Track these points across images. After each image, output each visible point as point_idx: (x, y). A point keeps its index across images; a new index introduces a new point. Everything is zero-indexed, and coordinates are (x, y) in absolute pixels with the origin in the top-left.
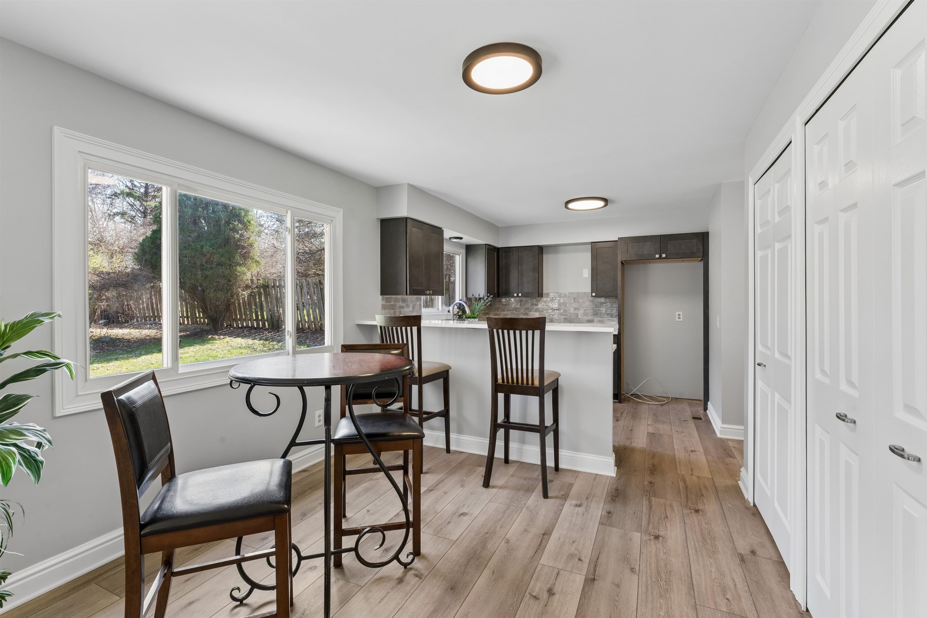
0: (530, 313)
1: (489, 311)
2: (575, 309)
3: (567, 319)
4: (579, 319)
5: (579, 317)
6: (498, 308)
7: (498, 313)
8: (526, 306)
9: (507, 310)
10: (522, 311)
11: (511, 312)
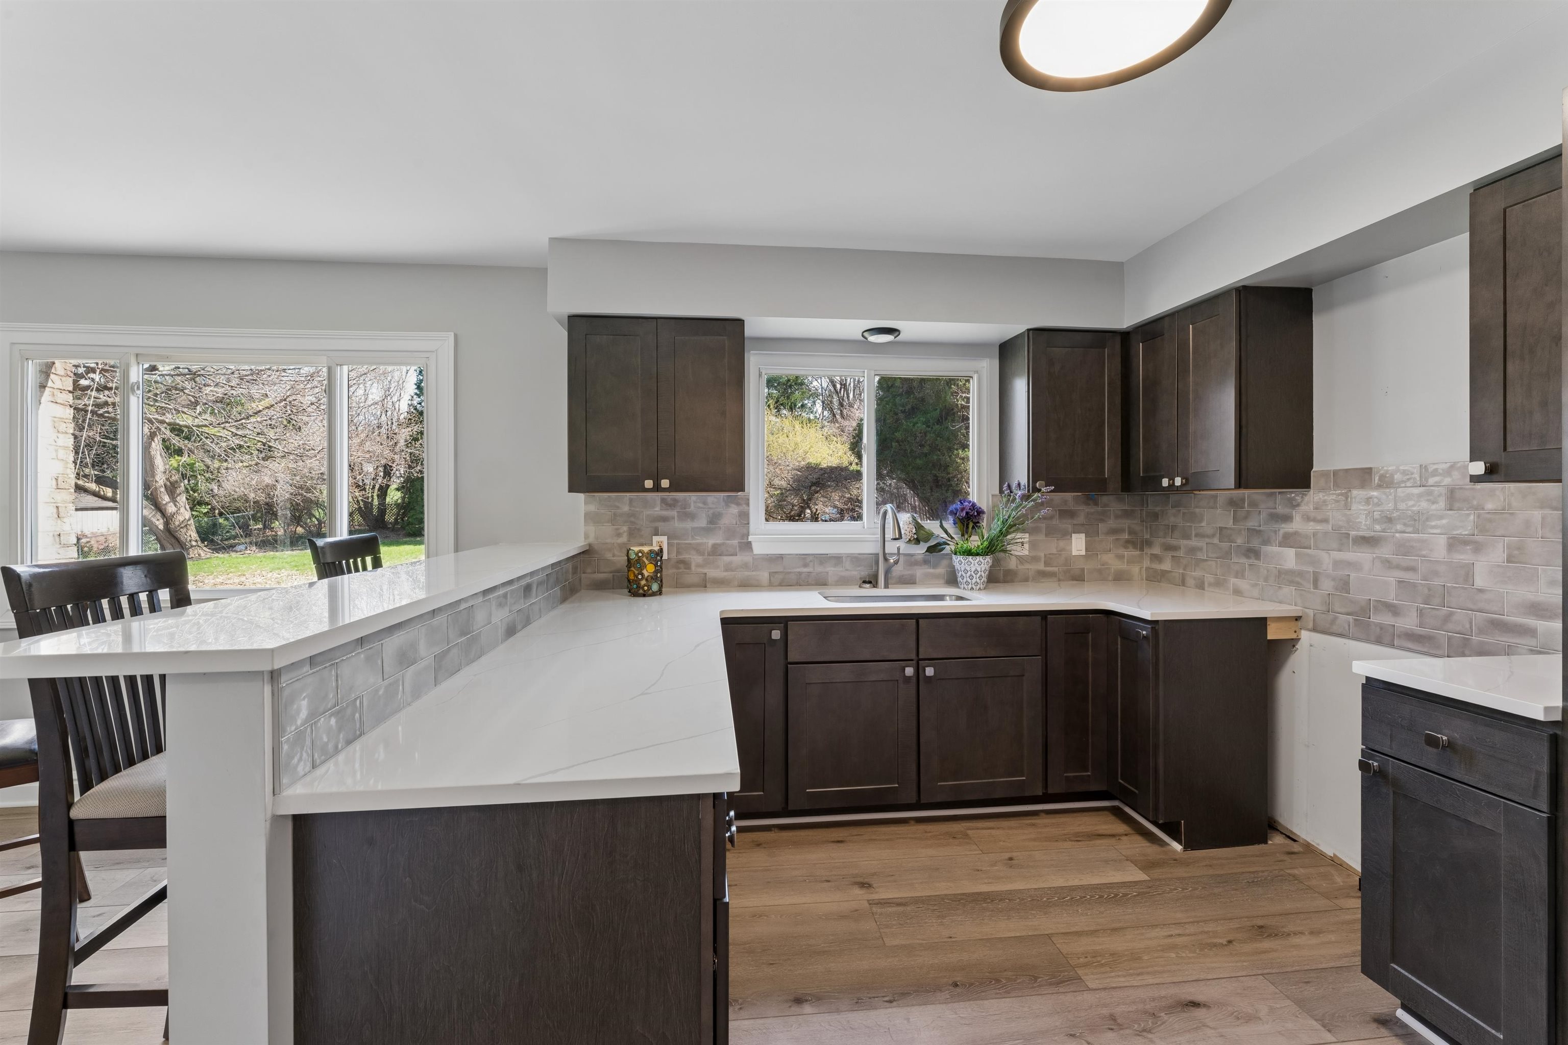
0: (1265, 549)
1: (1151, 535)
2: (1455, 543)
3: (1414, 585)
4: (1481, 591)
5: (1479, 582)
6: (1174, 528)
7: (1173, 542)
8: (1252, 523)
9: (1196, 535)
10: (1240, 541)
11: (1207, 540)
